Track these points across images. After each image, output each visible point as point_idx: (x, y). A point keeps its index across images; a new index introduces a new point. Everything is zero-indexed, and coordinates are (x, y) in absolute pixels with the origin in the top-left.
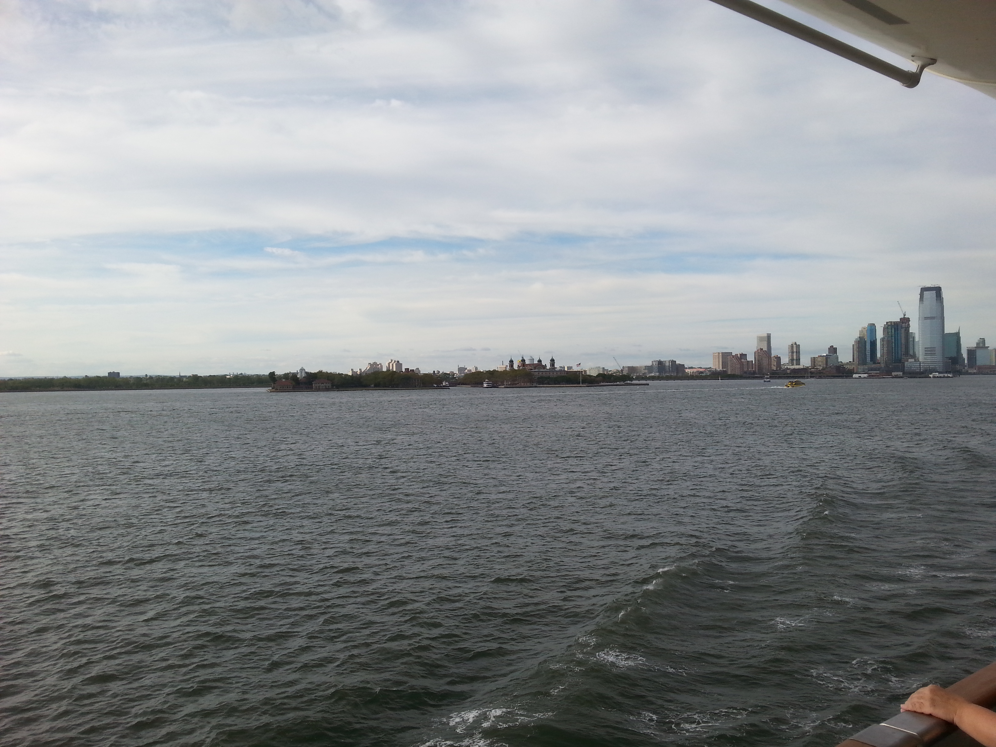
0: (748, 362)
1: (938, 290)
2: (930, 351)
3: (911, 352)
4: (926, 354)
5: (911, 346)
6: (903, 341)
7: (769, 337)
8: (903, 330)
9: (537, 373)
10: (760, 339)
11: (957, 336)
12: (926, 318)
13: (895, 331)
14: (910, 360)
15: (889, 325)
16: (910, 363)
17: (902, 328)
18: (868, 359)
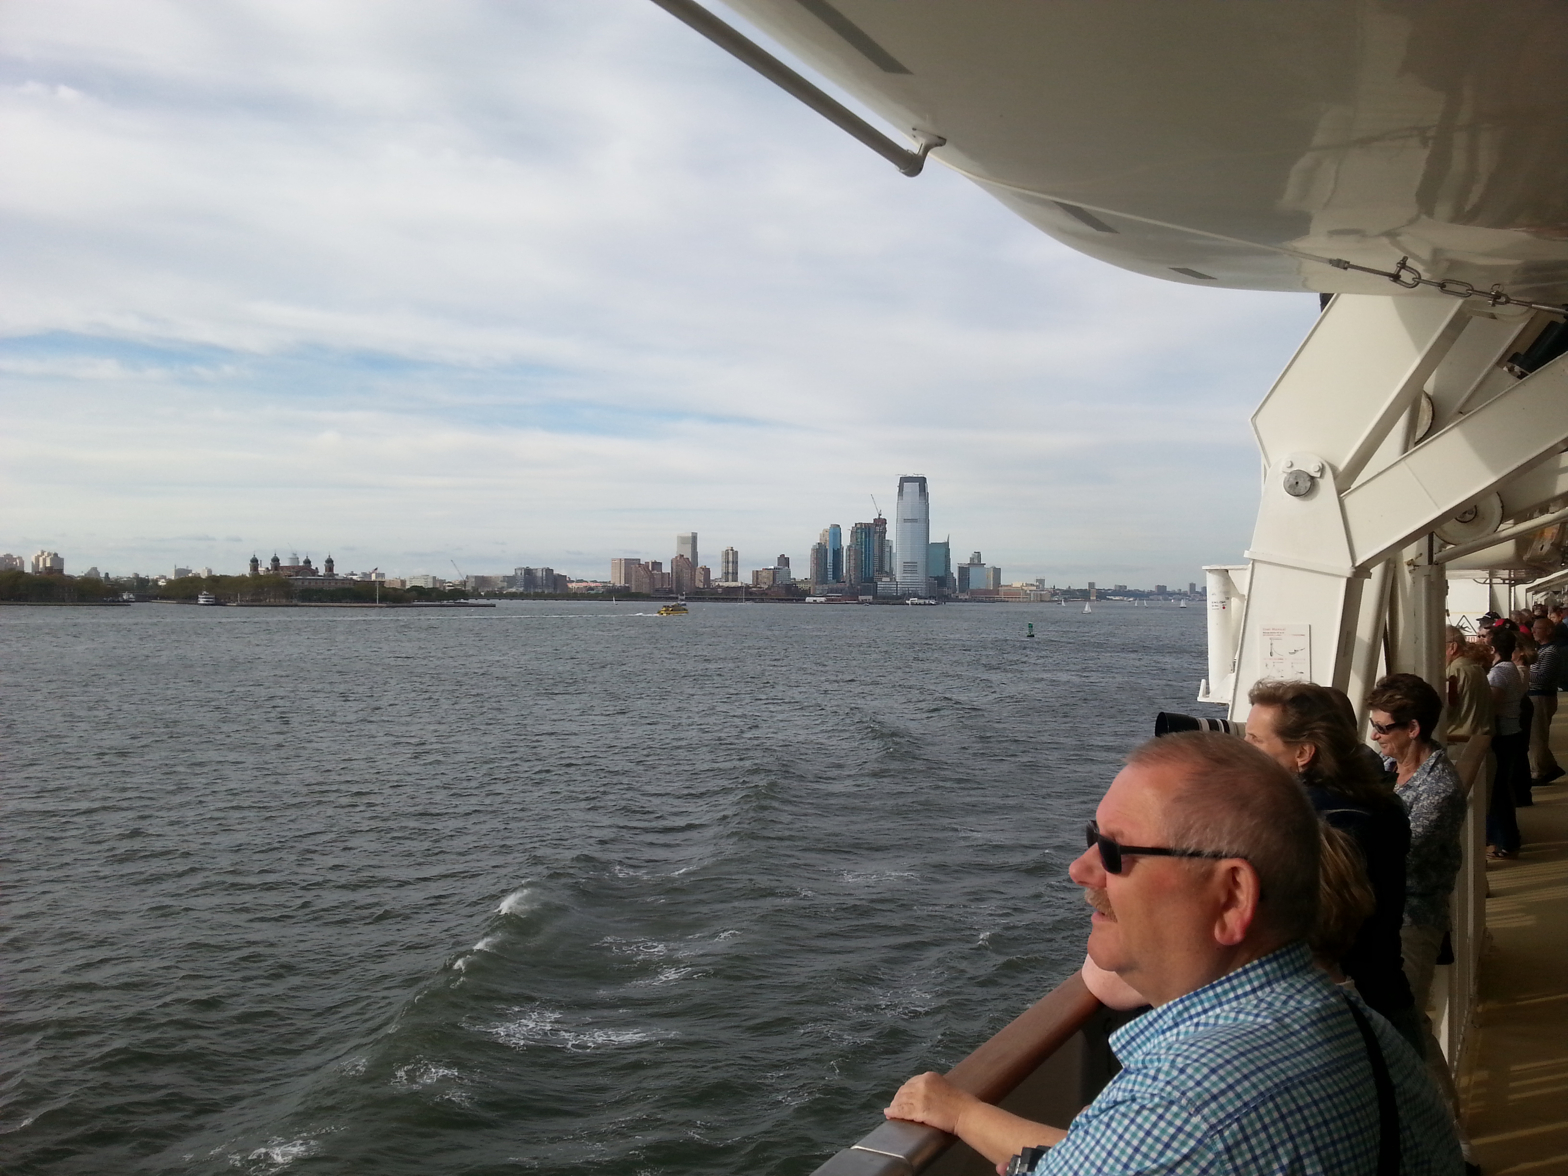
0: (663, 574)
1: (922, 482)
2: (910, 567)
3: (887, 569)
4: (905, 572)
5: (887, 559)
6: (876, 551)
7: (694, 538)
8: (876, 536)
9: (300, 583)
10: (682, 540)
11: (945, 547)
12: (906, 520)
13: (866, 537)
14: (884, 579)
15: (858, 529)
16: (883, 583)
17: (875, 532)
18: (830, 576)
